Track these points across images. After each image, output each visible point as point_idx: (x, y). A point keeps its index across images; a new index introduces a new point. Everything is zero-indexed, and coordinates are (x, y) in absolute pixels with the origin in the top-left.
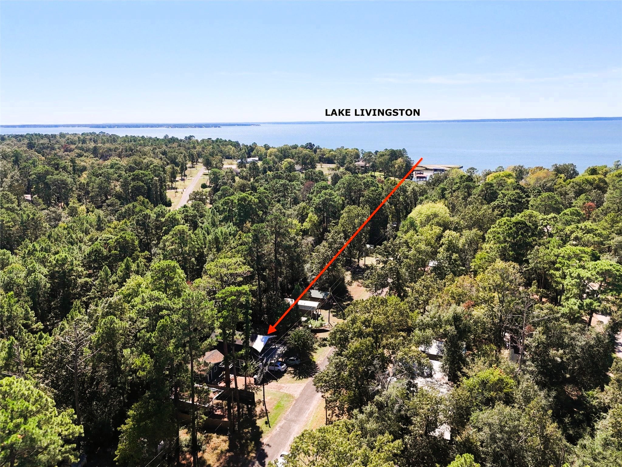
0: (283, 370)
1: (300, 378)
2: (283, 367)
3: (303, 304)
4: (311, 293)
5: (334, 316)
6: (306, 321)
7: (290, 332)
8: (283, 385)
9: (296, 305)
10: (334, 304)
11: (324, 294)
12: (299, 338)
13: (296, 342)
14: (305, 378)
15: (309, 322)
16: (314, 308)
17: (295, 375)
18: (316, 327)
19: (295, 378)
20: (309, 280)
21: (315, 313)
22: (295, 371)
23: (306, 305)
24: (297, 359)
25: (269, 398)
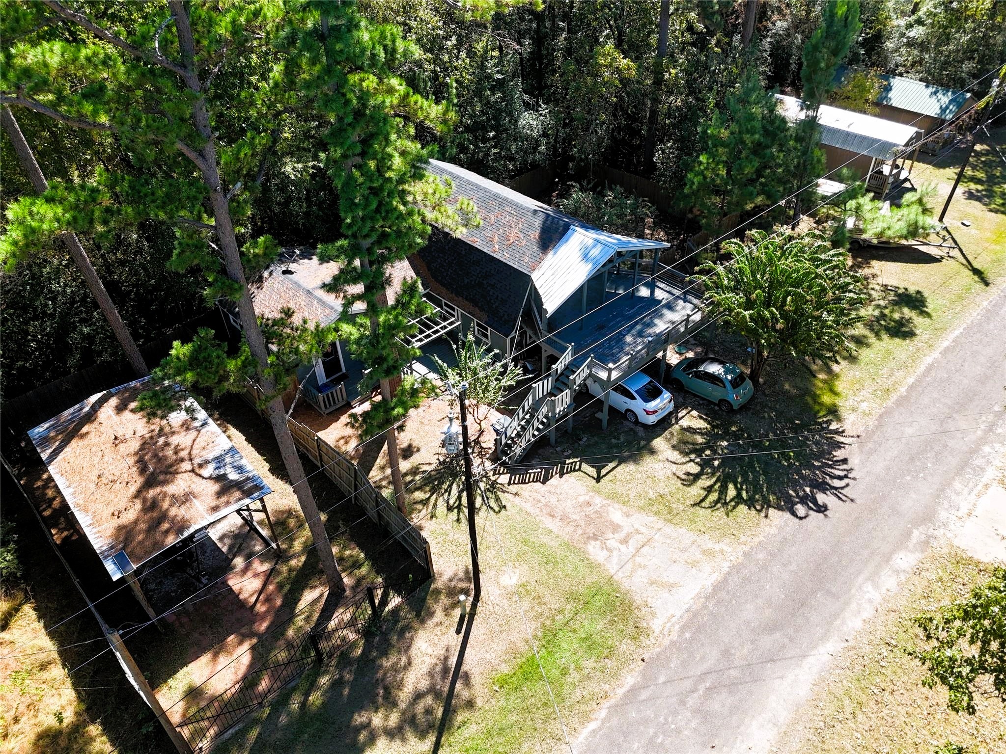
0: (652, 419)
1: (721, 500)
2: (652, 405)
3: (842, 126)
4: (888, 89)
5: (971, 196)
6: (838, 201)
7: (731, 246)
8: (616, 514)
9: (811, 124)
10: (978, 147)
11: (945, 99)
12: (774, 284)
13: (749, 304)
14: (750, 503)
15: (851, 204)
16: (885, 147)
17: (705, 464)
18: (880, 235)
19: (696, 491)
20: (890, 45)
21: (886, 170)
22: (712, 438)
23: (853, 130)
24: (737, 382)
25: (511, 579)
